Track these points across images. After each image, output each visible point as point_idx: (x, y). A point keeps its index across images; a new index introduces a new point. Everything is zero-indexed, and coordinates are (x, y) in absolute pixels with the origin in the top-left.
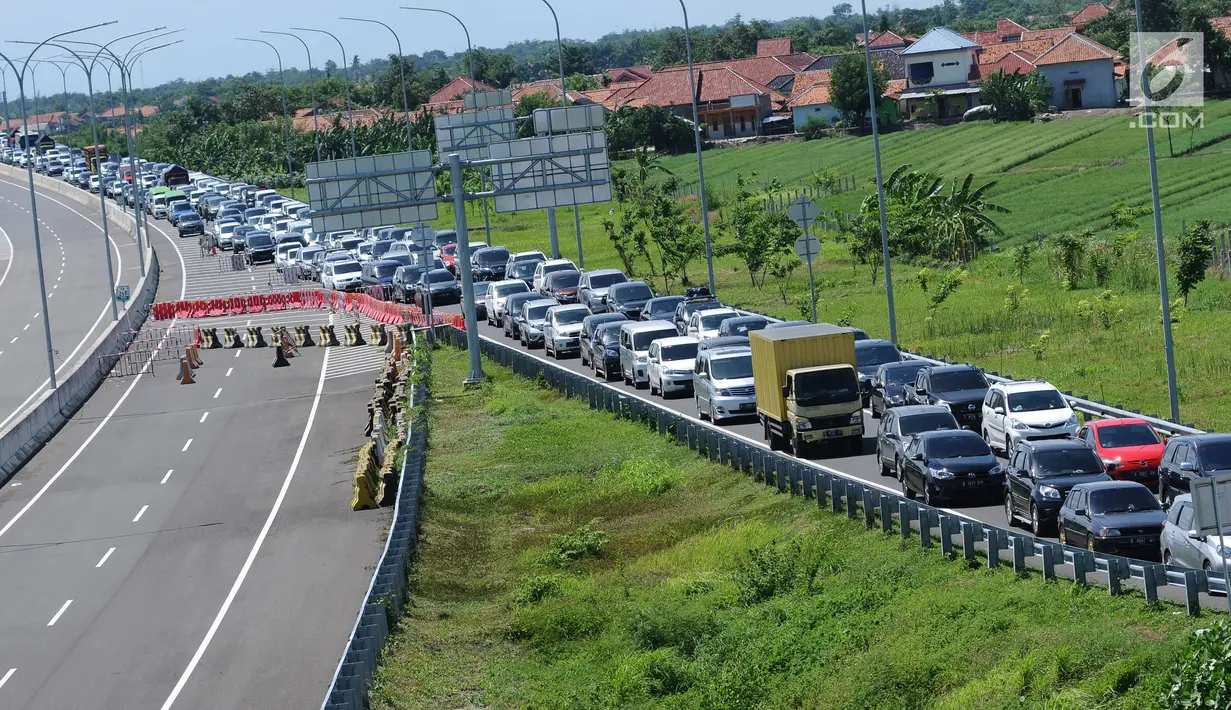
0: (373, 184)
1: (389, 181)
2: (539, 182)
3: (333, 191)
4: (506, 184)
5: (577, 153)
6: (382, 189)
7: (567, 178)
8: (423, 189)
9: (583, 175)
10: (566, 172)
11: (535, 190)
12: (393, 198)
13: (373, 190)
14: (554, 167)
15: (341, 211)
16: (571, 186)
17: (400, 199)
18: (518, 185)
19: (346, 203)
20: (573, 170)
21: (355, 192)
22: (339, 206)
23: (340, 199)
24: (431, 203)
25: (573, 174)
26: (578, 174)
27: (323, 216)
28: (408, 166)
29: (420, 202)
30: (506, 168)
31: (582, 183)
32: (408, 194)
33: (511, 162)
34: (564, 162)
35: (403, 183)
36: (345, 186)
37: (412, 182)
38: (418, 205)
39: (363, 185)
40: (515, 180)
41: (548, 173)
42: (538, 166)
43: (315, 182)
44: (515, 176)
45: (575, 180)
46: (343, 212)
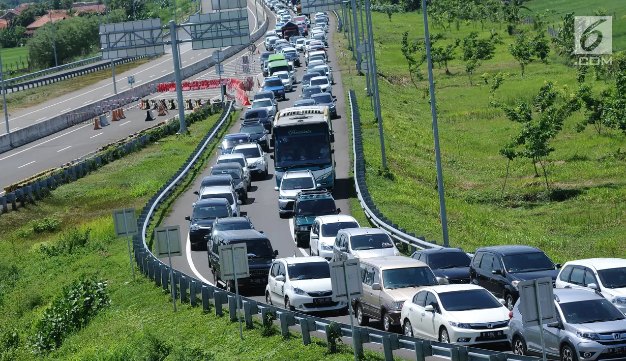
0: (132, 35)
1: (140, 34)
2: (214, 34)
3: (112, 39)
4: (198, 35)
5: (232, 20)
6: (137, 38)
7: (228, 33)
8: (157, 38)
9: (236, 31)
10: (227, 30)
11: (212, 39)
12: (142, 42)
13: (133, 38)
14: (222, 27)
15: (117, 48)
16: (231, 37)
17: (146, 43)
18: (204, 36)
19: (119, 45)
20: (231, 28)
21: (123, 39)
22: (115, 46)
23: (116, 43)
25: (231, 30)
26: (234, 30)
27: (108, 51)
28: (150, 27)
29: (155, 44)
30: (198, 27)
31: (235, 35)
32: (149, 40)
33: (201, 25)
34: (227, 25)
35: (147, 35)
36: (119, 36)
37: (152, 34)
38: (155, 46)
39: (127, 36)
41: (219, 30)
42: (214, 27)
43: (104, 34)
44: (202, 32)
45: (232, 34)
46: (118, 49)
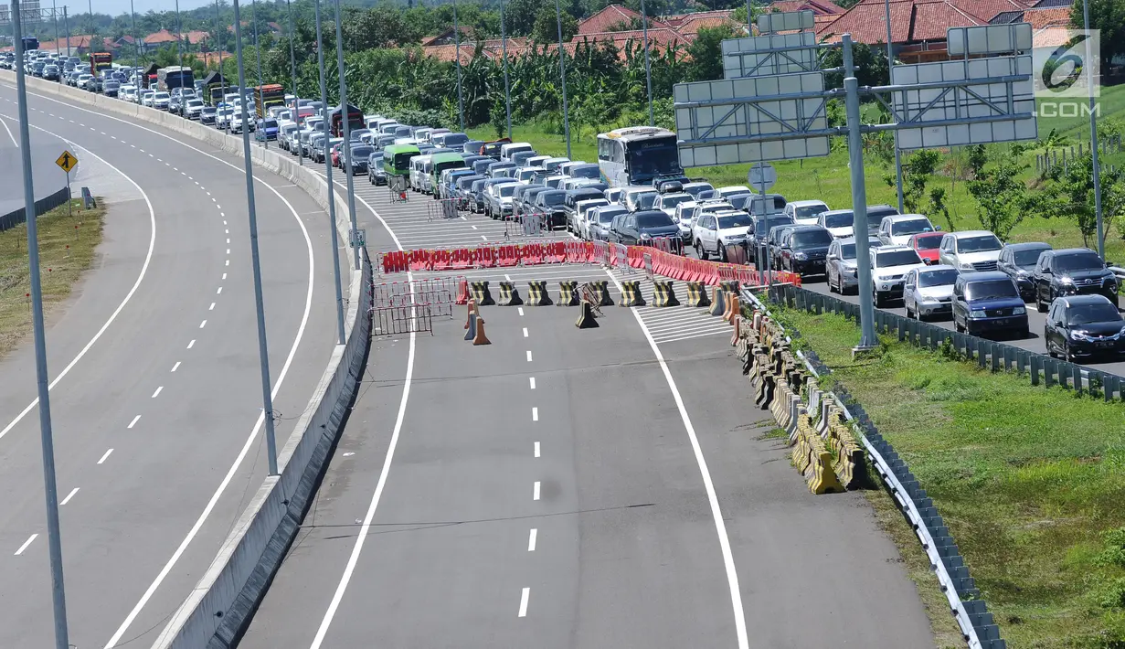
0: (753, 111)
1: (772, 108)
2: (951, 113)
3: (705, 118)
4: (912, 115)
5: (997, 80)
6: (763, 117)
7: (984, 111)
8: (812, 119)
9: (1003, 107)
10: (984, 103)
11: (945, 123)
12: (776, 128)
13: (754, 118)
14: (969, 96)
15: (715, 141)
16: (989, 120)
17: (785, 130)
18: (925, 117)
19: (721, 132)
20: (992, 100)
21: (732, 120)
22: (711, 135)
23: (713, 128)
24: (821, 135)
25: (991, 105)
26: (997, 105)
27: (693, 147)
28: (796, 90)
29: (808, 134)
30: (912, 96)
31: (1002, 117)
32: (794, 124)
33: (919, 89)
34: (981, 91)
35: (789, 110)
36: (721, 112)
37: (799, 109)
38: (806, 138)
39: (741, 111)
40: (922, 110)
41: (962, 103)
42: (950, 96)
43: (684, 107)
44: (922, 106)
45: (994, 113)
46: (716, 143)
